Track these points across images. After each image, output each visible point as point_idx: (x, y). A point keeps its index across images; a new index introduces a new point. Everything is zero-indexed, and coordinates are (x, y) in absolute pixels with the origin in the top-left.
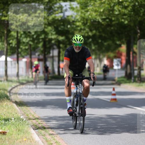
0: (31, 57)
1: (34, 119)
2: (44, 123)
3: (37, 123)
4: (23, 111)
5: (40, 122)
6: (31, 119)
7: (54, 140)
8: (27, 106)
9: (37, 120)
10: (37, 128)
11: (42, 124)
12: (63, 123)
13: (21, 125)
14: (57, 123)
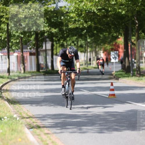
0: (22, 52)
1: (27, 118)
2: (39, 121)
3: (31, 121)
4: (16, 109)
5: (34, 121)
6: (25, 118)
7: (50, 139)
8: (20, 104)
9: (31, 119)
10: (31, 127)
11: (36, 122)
12: (58, 122)
13: (14, 124)
14: (52, 121)
